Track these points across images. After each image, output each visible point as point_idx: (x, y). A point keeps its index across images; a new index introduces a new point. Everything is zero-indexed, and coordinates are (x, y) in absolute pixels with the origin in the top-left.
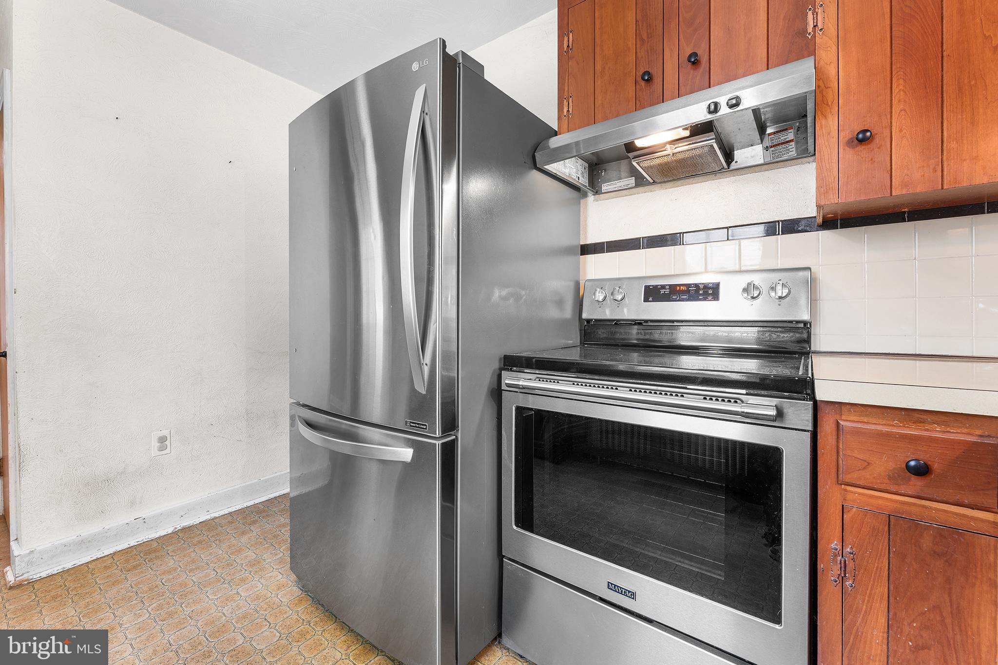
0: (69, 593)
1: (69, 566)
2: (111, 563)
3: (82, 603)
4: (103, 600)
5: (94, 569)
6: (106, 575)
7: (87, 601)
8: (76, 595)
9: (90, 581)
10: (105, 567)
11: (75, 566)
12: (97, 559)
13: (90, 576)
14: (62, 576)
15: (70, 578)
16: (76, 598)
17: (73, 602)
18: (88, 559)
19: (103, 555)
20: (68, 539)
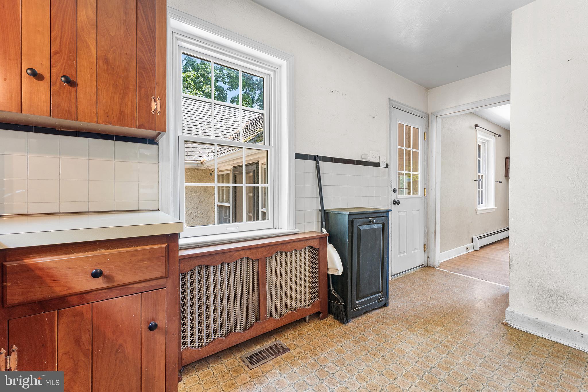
0: (517, 342)
1: (530, 331)
2: (549, 346)
3: (517, 350)
4: (525, 357)
5: (539, 342)
6: (540, 348)
7: (519, 351)
8: (519, 345)
9: (531, 345)
10: (545, 345)
11: (533, 334)
12: (546, 339)
13: (533, 343)
14: (524, 334)
15: (525, 337)
16: (517, 346)
17: (514, 346)
18: (541, 335)
19: (550, 339)
20: (532, 317)
